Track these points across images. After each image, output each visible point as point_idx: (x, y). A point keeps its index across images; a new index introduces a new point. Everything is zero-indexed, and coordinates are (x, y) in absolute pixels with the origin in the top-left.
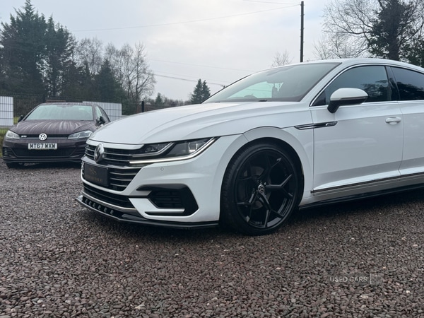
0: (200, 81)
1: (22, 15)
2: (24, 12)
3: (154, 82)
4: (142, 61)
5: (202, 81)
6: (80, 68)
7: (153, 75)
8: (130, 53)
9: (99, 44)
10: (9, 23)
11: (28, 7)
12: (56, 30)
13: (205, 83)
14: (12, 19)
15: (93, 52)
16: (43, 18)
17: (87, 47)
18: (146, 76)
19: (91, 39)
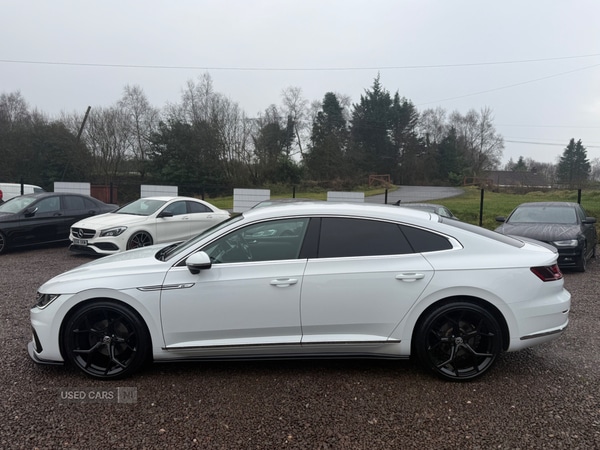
0: (572, 141)
1: (370, 94)
2: (372, 91)
3: (503, 147)
4: (489, 126)
5: (576, 141)
6: (421, 140)
7: (502, 140)
8: (476, 118)
9: (442, 113)
10: (359, 102)
11: (376, 86)
12: (401, 104)
13: (579, 143)
14: (362, 99)
15: (435, 123)
16: (388, 95)
17: (430, 117)
18: (493, 142)
19: (434, 109)
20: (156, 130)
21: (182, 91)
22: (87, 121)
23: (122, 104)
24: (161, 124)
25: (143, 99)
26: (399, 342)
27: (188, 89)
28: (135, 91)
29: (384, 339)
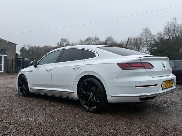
20: (153, 42)
21: (164, 26)
22: (128, 42)
23: (141, 35)
24: (154, 40)
25: (149, 32)
26: (74, 93)
27: (166, 25)
28: (146, 29)
29: (70, 91)
